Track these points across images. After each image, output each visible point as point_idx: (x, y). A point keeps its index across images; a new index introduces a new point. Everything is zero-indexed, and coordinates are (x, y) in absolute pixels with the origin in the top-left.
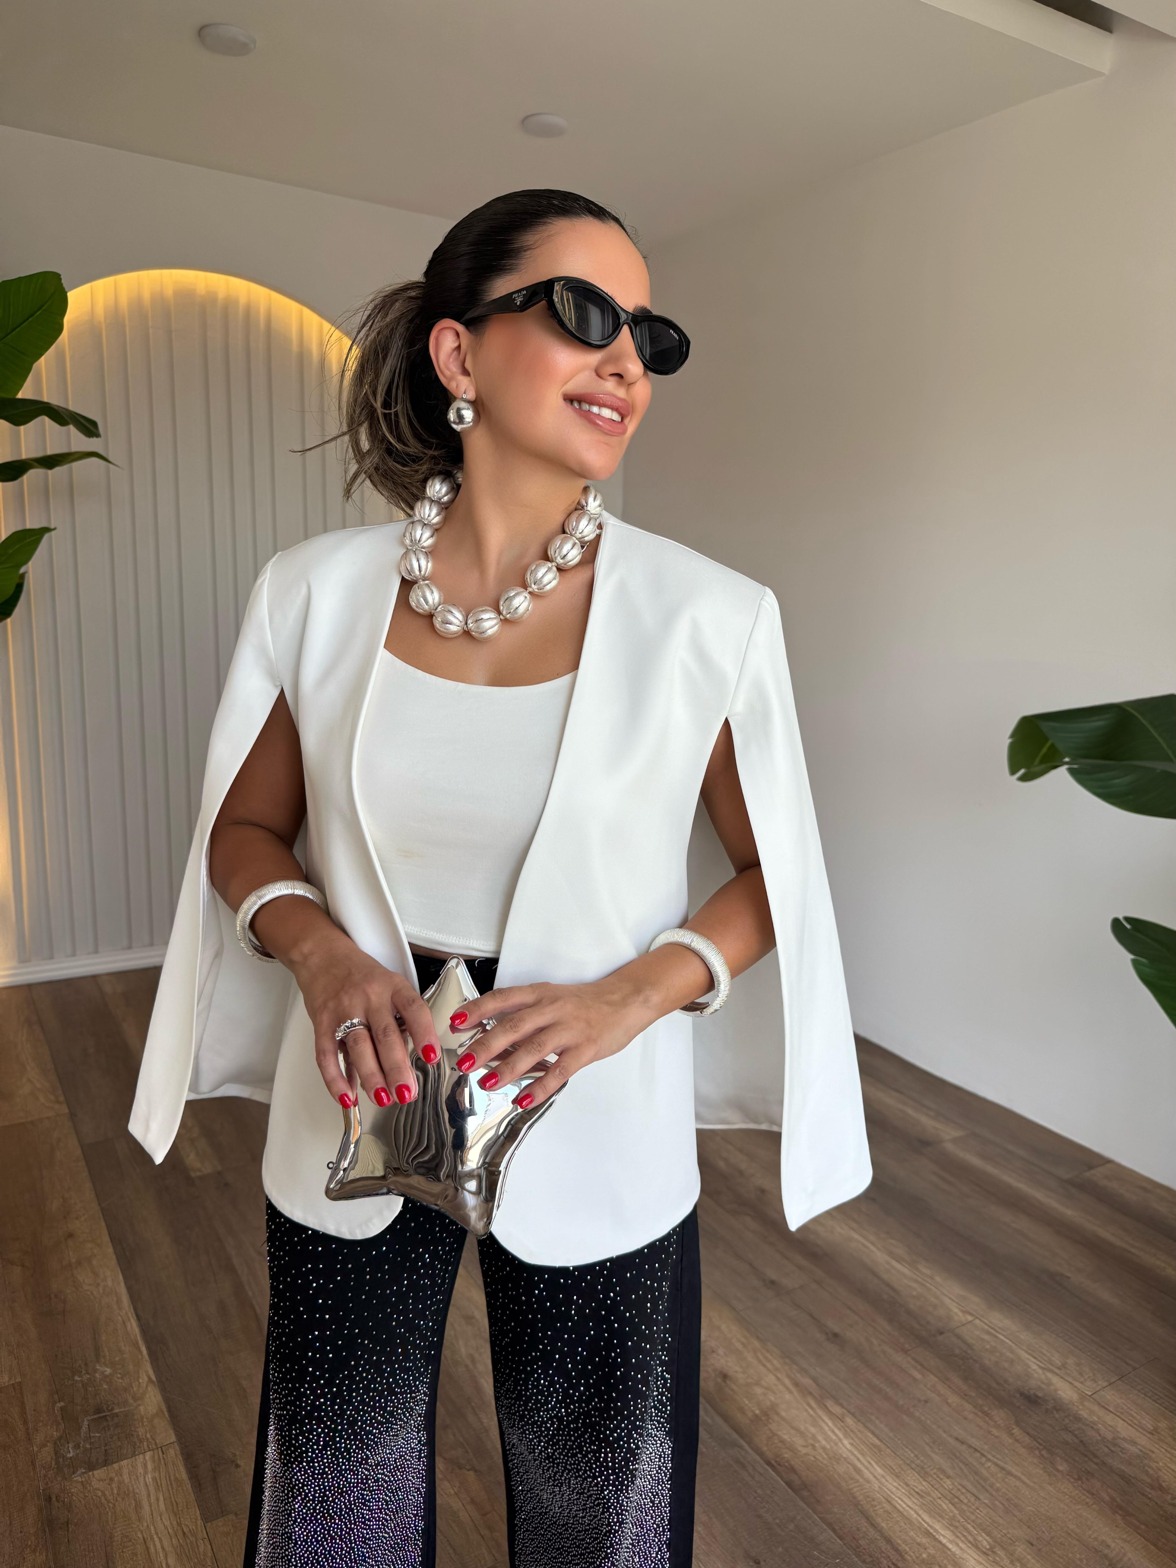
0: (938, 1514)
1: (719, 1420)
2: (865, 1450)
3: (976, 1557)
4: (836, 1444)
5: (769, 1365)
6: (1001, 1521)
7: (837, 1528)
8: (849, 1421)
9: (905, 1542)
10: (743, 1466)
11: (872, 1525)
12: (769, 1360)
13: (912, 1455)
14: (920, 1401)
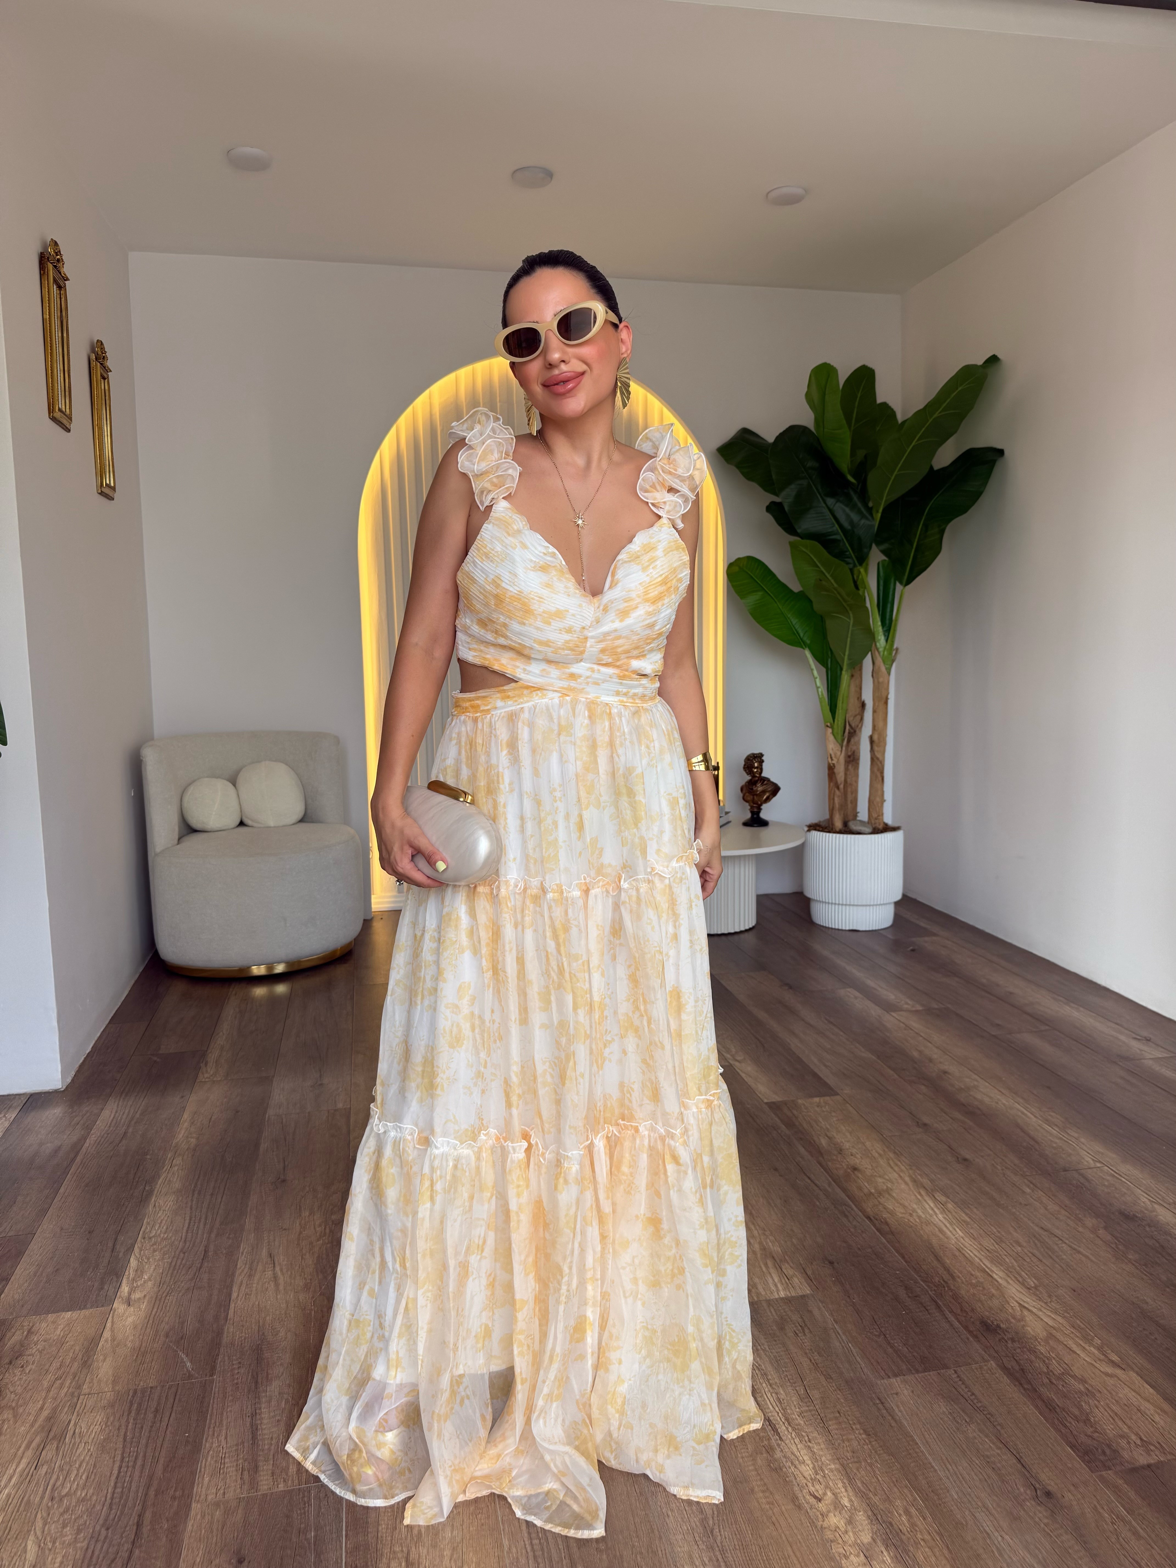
0: (999, 1263)
1: (838, 1191)
2: (954, 1222)
3: (1019, 1289)
4: (931, 1216)
5: (896, 1168)
6: (1055, 1275)
7: (906, 1256)
8: (950, 1206)
9: (961, 1272)
10: (846, 1216)
11: (938, 1260)
12: (897, 1165)
13: (995, 1230)
14: (1021, 1204)
